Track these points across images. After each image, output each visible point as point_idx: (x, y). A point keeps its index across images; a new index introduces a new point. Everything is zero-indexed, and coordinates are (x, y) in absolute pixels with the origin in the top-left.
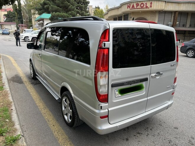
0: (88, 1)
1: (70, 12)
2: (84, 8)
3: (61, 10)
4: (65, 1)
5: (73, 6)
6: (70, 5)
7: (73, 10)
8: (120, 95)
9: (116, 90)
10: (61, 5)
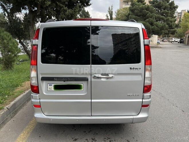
0: (176, 6)
1: (147, 20)
2: (170, 14)
3: (139, 19)
4: (143, 10)
5: (151, 13)
6: (148, 13)
7: (151, 18)
8: (54, 90)
9: (48, 85)
10: (139, 14)
